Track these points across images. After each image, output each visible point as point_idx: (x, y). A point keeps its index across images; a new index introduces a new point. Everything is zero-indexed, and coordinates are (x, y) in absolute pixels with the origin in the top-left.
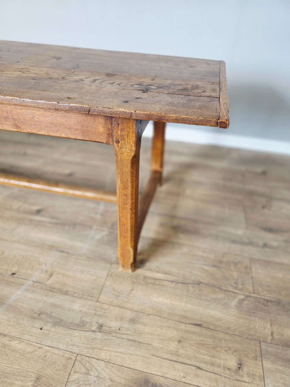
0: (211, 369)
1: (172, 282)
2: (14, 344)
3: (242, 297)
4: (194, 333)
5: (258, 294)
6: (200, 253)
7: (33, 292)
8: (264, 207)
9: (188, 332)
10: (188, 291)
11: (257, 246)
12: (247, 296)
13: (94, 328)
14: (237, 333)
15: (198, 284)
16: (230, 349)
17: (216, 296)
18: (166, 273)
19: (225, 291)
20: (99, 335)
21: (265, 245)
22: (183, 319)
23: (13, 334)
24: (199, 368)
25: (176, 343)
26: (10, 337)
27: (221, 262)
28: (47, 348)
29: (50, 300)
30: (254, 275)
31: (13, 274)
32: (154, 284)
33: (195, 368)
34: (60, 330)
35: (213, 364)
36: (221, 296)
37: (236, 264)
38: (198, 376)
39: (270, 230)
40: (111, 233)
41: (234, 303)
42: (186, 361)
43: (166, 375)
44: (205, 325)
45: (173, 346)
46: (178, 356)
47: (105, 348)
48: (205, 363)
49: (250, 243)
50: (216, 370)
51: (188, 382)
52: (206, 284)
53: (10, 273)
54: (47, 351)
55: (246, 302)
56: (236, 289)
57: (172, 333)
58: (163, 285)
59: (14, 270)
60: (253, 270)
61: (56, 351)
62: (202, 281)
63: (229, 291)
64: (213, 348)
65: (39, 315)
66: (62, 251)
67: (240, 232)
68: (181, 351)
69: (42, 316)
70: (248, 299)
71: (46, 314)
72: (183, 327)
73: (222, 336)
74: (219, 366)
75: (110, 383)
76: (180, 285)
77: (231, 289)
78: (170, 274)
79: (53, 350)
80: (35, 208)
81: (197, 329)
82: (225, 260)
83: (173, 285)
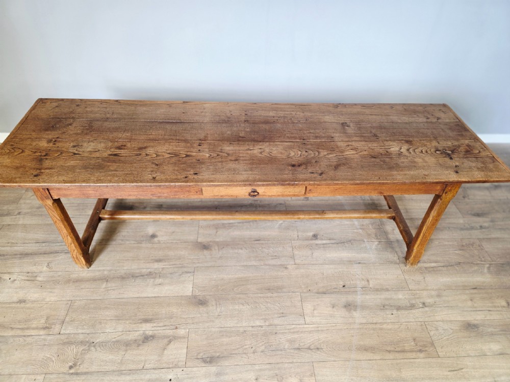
0: (495, 309)
1: (443, 266)
2: (385, 326)
3: (488, 265)
4: (476, 293)
5: (495, 261)
6: (447, 243)
7: (367, 295)
8: (464, 197)
9: (472, 294)
10: (456, 270)
11: (477, 229)
12: (490, 264)
13: (421, 306)
14: (497, 287)
15: (459, 264)
16: (498, 297)
17: (473, 269)
18: (436, 262)
19: (477, 264)
20: (427, 309)
21: (481, 227)
22: (465, 287)
23: (380, 321)
24: (489, 311)
25: (470, 301)
26: (380, 323)
27: (463, 246)
28: (405, 323)
29: (383, 297)
30: (486, 250)
31: (344, 286)
32: (434, 271)
33: (487, 311)
34: (403, 312)
35: (495, 307)
36: (476, 268)
37: (472, 245)
38: (491, 315)
39: (478, 215)
40: (380, 242)
41: (486, 270)
42: (481, 309)
43: (476, 319)
44: (478, 287)
45: (469, 303)
46: (476, 307)
47: (436, 315)
48: (491, 307)
49: (472, 228)
50: (498, 309)
51: (488, 319)
52: (463, 263)
53: (342, 286)
54: (406, 325)
55: (491, 268)
56: (482, 261)
57: (464, 297)
58: (440, 270)
59: (342, 283)
60: (484, 246)
61: (412, 323)
62: (460, 261)
63: (478, 264)
64: (490, 298)
65: (384, 307)
66: (359, 263)
67: (461, 221)
68: (476, 305)
69: (386, 307)
70: (492, 266)
71: (387, 305)
72: (467, 292)
73: (490, 291)
74: (498, 307)
75: (452, 331)
76: (449, 267)
77: (479, 262)
78: (439, 262)
79: (409, 323)
80: (311, 234)
81: (475, 291)
82: (464, 244)
83: (445, 268)
